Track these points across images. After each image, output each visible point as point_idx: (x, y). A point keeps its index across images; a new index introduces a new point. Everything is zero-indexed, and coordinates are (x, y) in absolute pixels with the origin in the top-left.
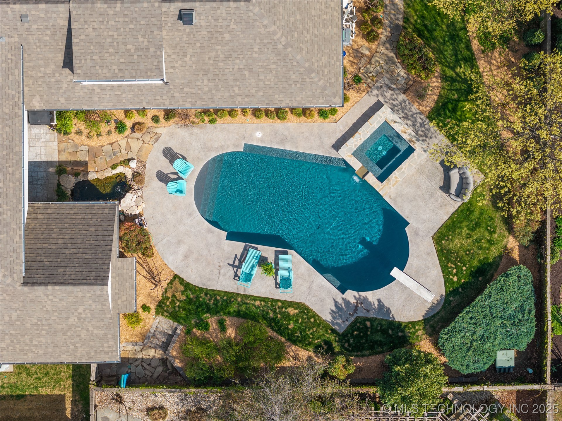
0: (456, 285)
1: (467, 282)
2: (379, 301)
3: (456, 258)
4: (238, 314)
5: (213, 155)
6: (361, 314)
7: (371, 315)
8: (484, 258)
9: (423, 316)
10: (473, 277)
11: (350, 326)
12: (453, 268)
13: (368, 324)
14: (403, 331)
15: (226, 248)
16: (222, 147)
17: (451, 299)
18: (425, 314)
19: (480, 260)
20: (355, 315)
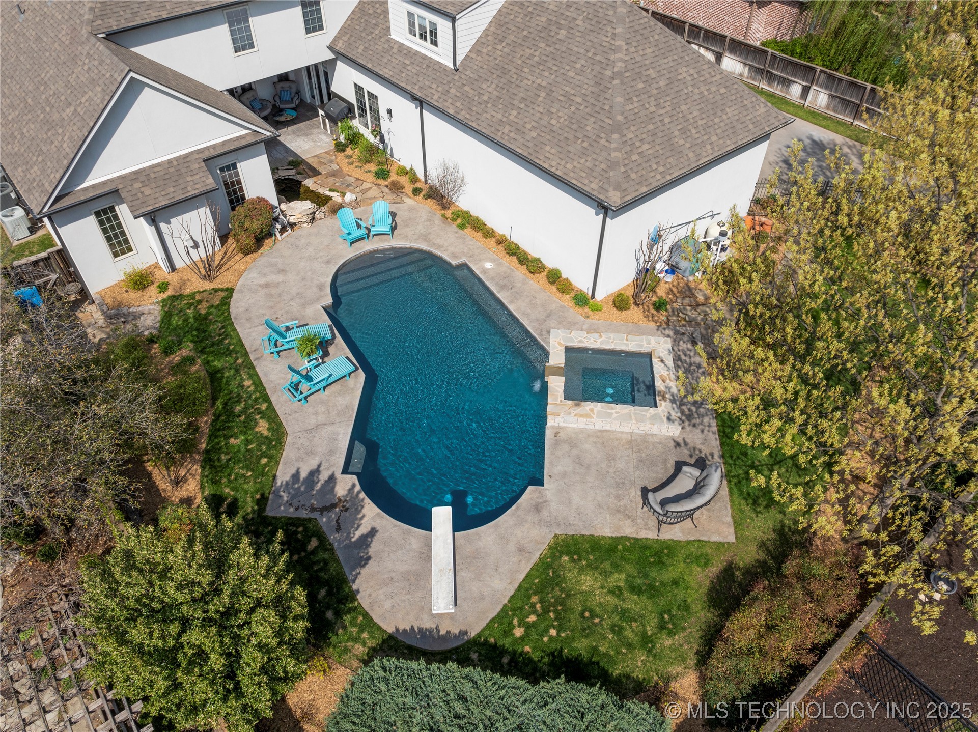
0: (507, 643)
1: (531, 660)
2: (373, 532)
3: (559, 601)
4: (214, 373)
6: (326, 521)
7: (333, 538)
8: (606, 655)
9: (397, 630)
10: (552, 664)
11: (288, 518)
12: (534, 612)
13: (314, 543)
14: (338, 614)
15: (310, 312)
17: (474, 655)
18: (405, 630)
19: (595, 648)
20: (315, 515)
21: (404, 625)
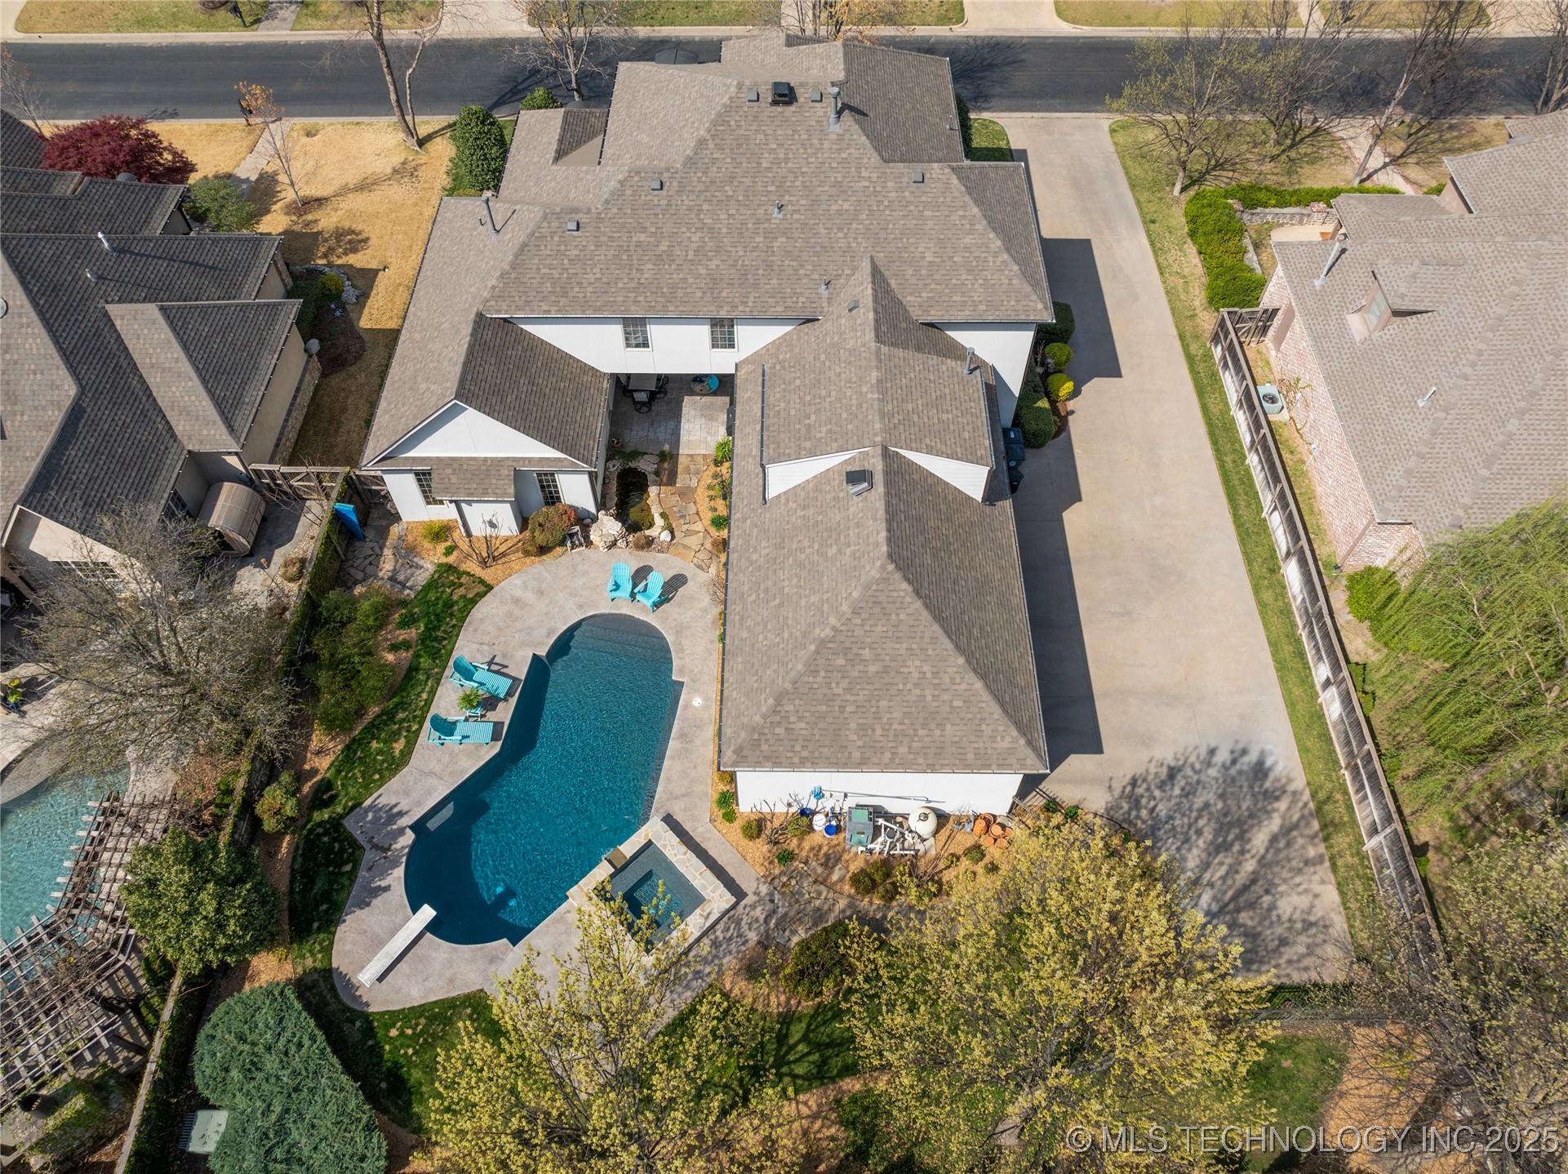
0: (380, 1033)
1: (381, 1056)
2: (387, 888)
3: (433, 1036)
4: (413, 669)
5: (670, 639)
6: (369, 856)
7: (363, 873)
8: (422, 1094)
9: (338, 969)
10: (389, 1070)
11: (351, 836)
12: (414, 1029)
13: (348, 868)
14: (319, 930)
15: (521, 653)
16: (681, 650)
17: (358, 1024)
18: (341, 973)
19: (421, 1084)
20: (367, 847)
21: (343, 970)
